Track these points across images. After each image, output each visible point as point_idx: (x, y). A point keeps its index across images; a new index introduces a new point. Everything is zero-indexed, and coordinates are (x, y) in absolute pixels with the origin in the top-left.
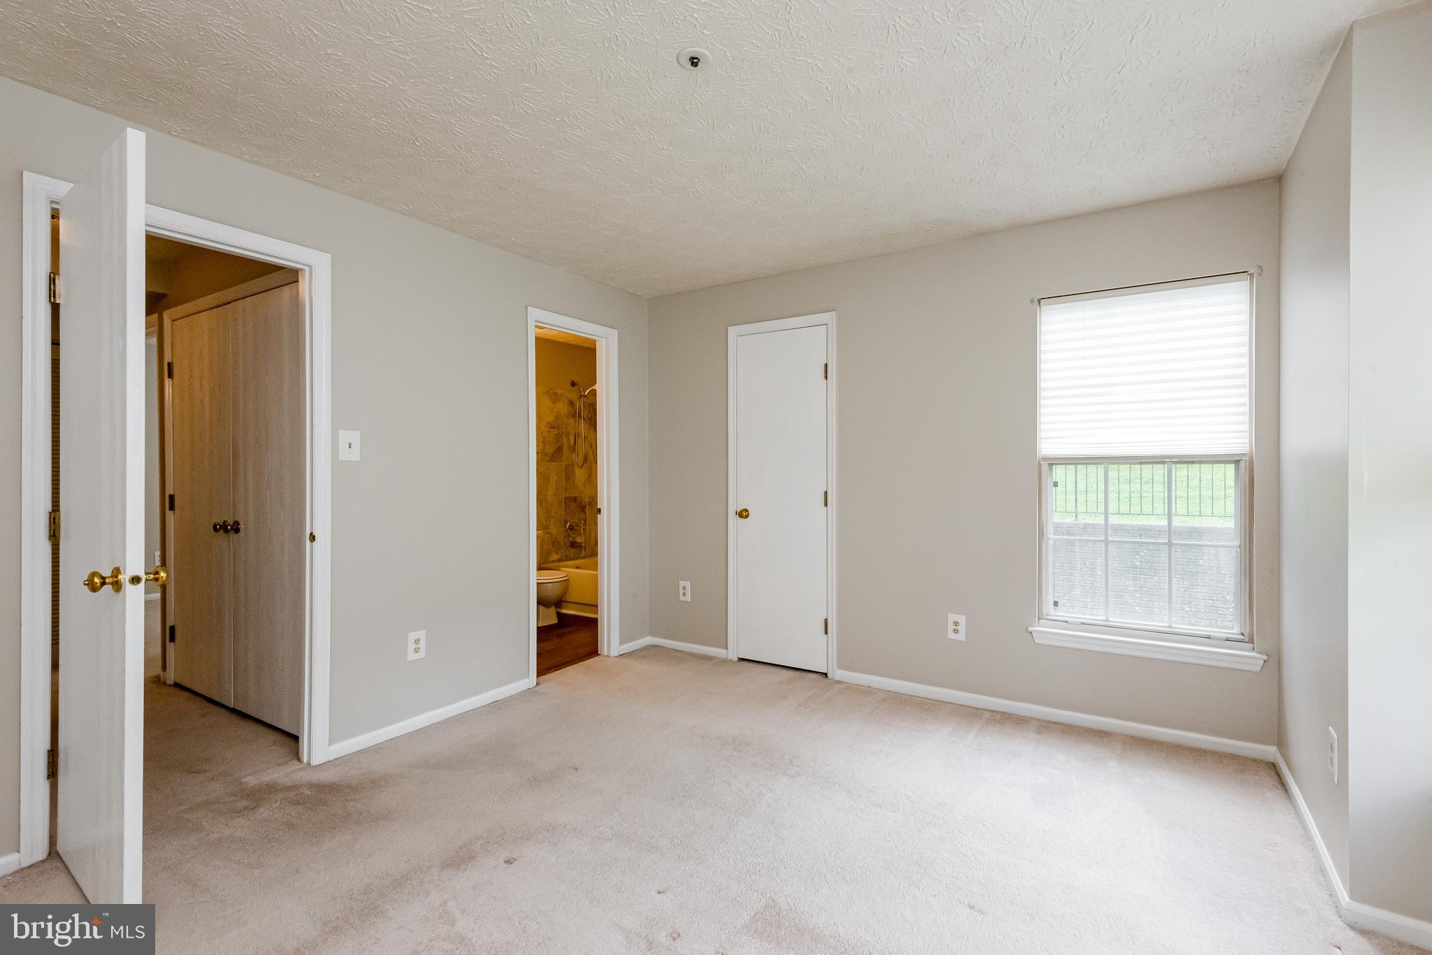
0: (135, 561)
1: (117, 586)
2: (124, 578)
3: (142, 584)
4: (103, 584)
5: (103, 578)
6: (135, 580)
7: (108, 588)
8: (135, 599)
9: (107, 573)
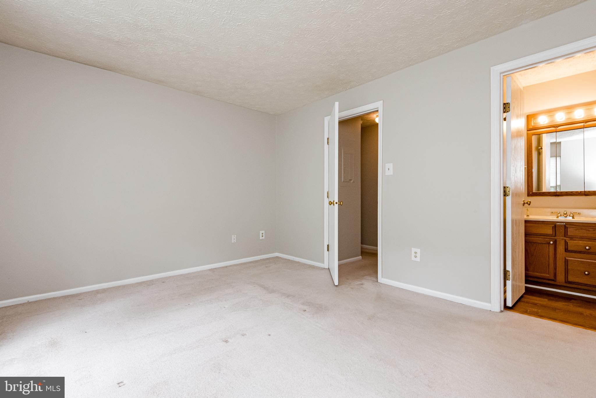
0: (336, 200)
1: (334, 204)
2: (335, 203)
3: (338, 204)
4: (331, 204)
5: (331, 202)
6: (337, 203)
7: (332, 205)
8: (336, 206)
9: (332, 202)
